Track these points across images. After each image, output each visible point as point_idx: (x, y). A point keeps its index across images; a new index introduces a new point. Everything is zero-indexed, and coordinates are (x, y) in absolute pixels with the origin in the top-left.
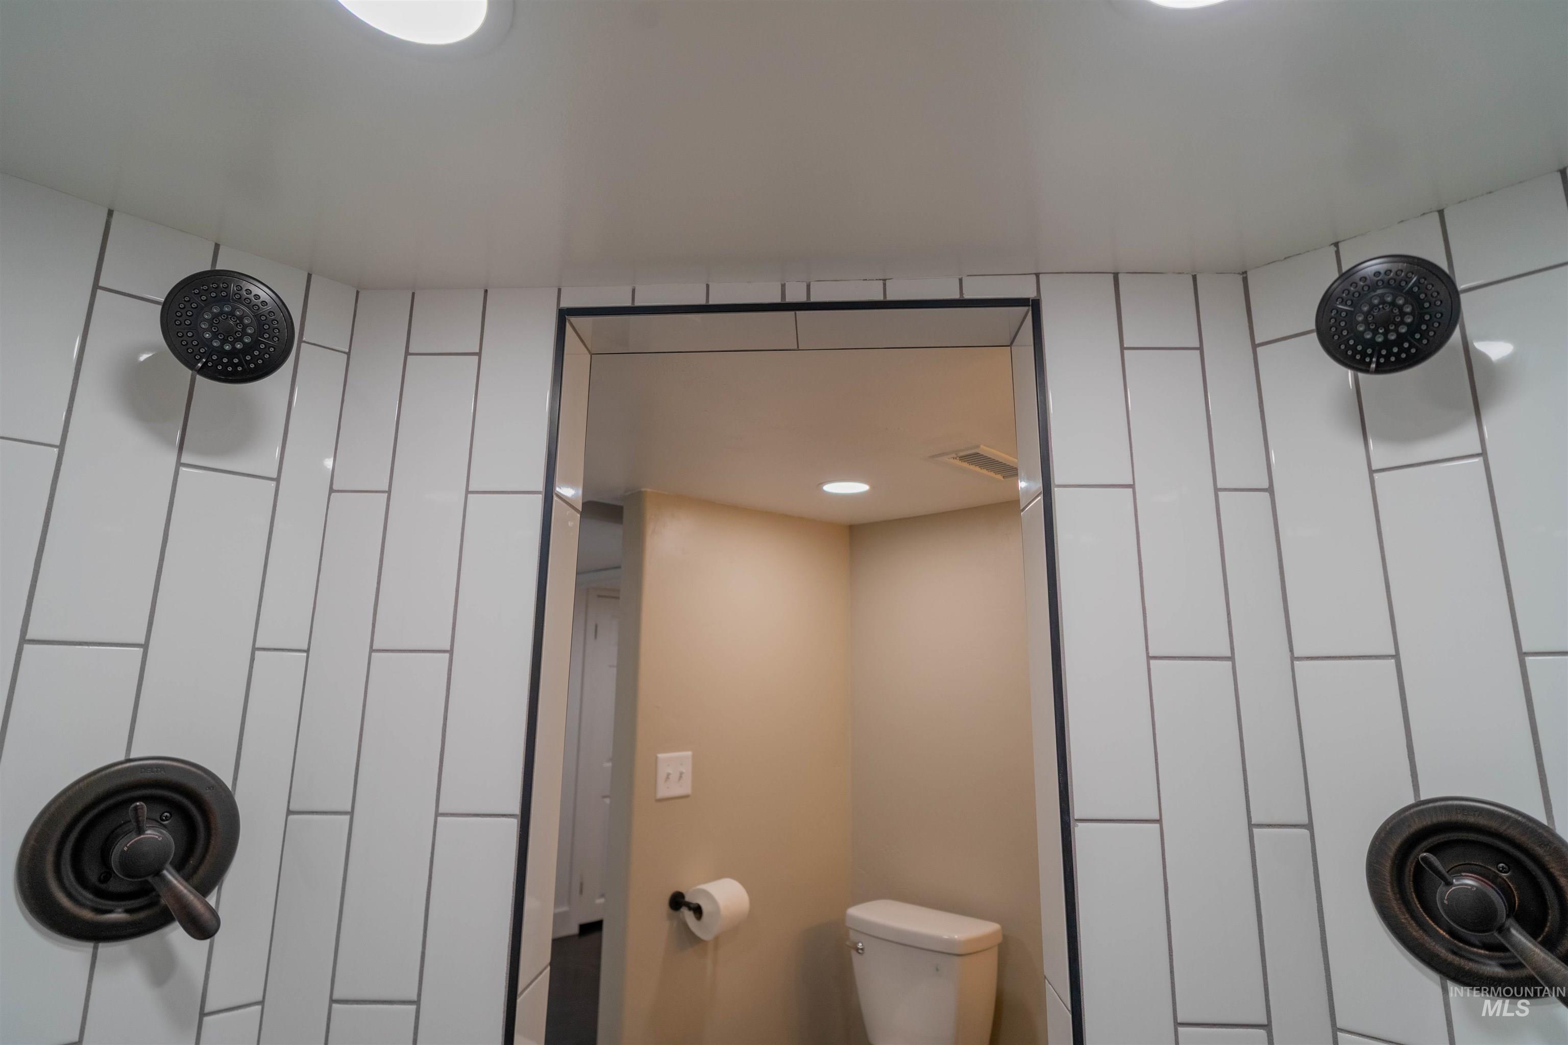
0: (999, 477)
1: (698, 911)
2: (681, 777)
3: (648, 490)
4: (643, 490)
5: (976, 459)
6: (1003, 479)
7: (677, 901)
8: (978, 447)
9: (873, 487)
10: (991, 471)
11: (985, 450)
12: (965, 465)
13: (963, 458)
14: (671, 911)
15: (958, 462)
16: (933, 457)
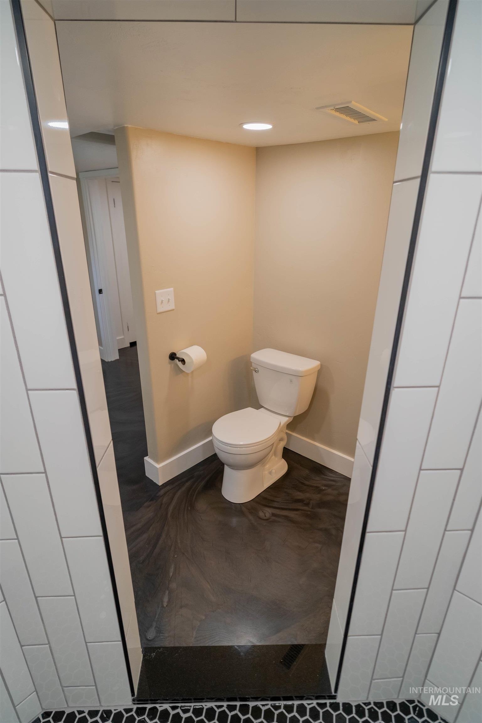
0: (356, 122)
1: (183, 361)
2: (169, 301)
3: (129, 126)
4: (126, 126)
5: (347, 110)
6: (358, 123)
7: (173, 356)
8: (351, 102)
9: (274, 127)
10: (352, 118)
11: (356, 105)
12: (337, 114)
13: (337, 110)
14: (170, 361)
15: (333, 113)
16: (317, 108)
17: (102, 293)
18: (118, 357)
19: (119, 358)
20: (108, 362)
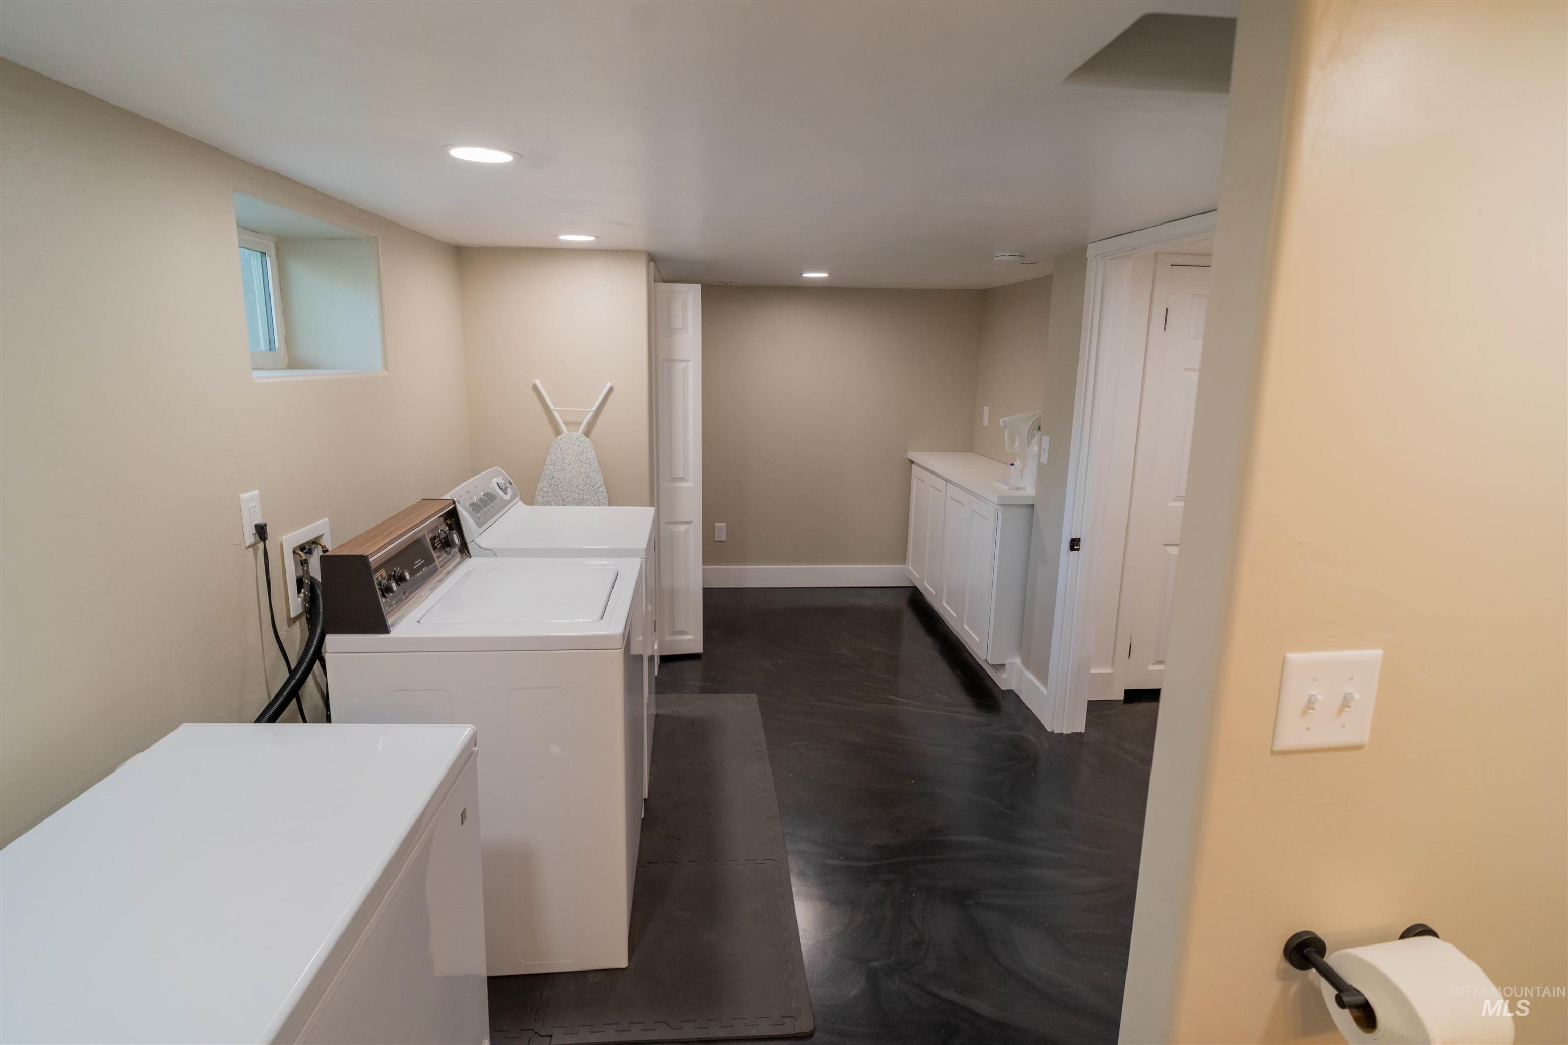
1: (1363, 1012)
2: (1344, 705)
7: (1304, 953)
17: (1078, 549)
18: (1080, 728)
19: (1083, 731)
20: (1052, 733)
